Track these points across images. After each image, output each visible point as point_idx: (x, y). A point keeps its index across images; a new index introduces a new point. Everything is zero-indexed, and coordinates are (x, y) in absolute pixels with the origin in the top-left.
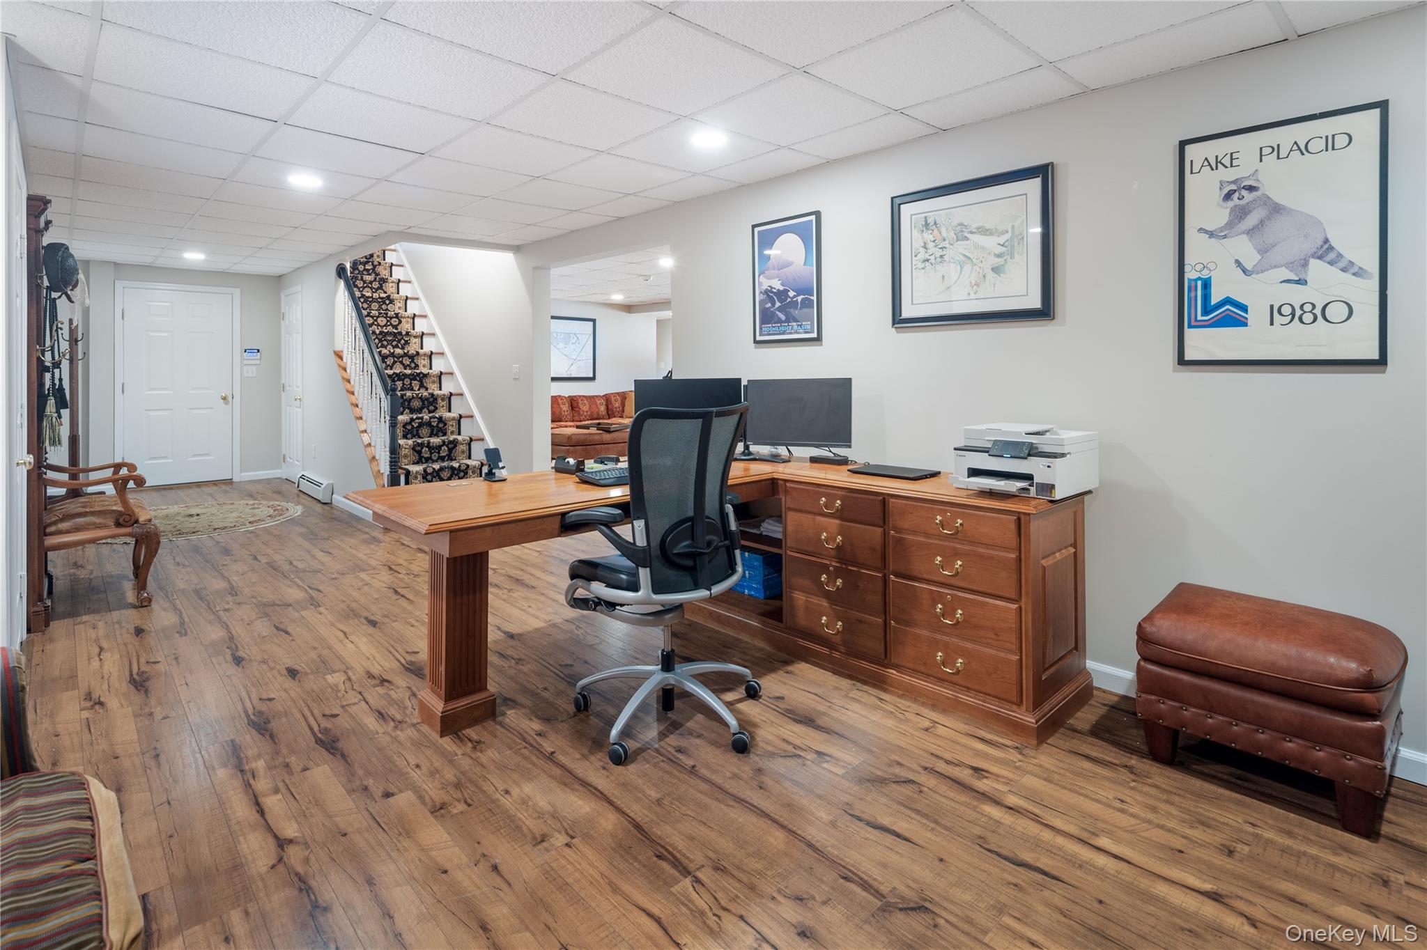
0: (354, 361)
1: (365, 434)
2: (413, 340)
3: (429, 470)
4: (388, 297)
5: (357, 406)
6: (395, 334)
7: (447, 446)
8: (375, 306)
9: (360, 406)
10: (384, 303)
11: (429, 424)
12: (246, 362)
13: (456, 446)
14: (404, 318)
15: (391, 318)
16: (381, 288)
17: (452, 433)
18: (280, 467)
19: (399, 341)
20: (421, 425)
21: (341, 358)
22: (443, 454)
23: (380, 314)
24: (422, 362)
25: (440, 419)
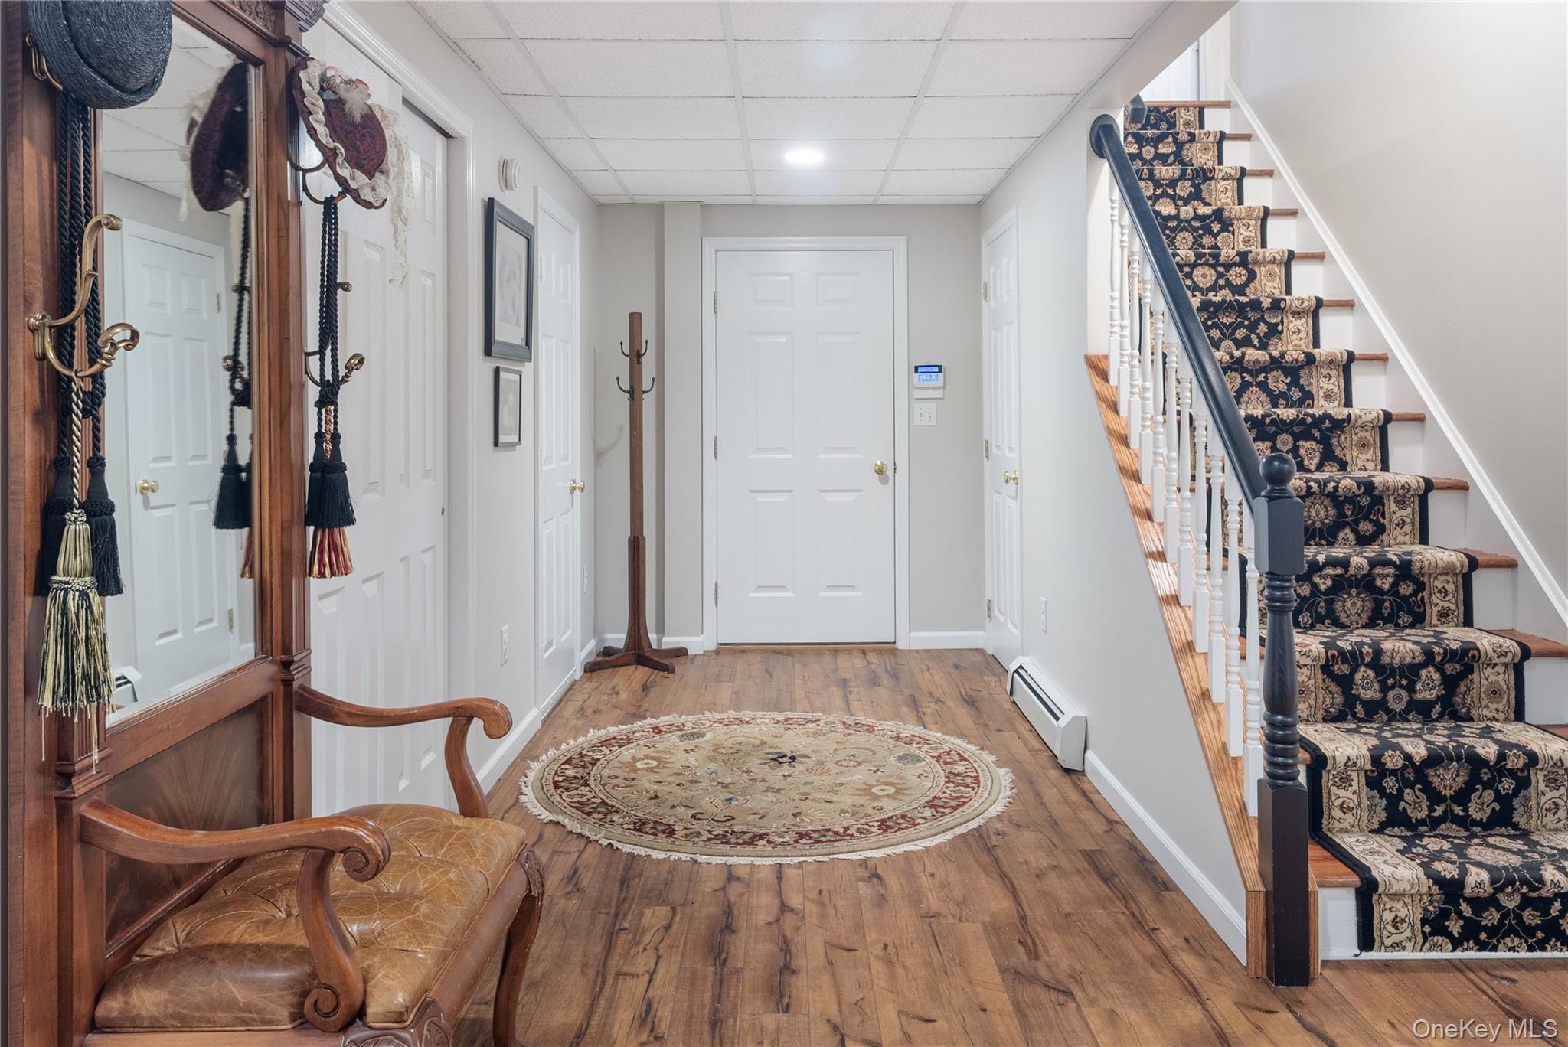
0: (1139, 382)
1: (1175, 609)
2: (1292, 323)
3: (1393, 760)
4: (1218, 214)
5: (1148, 516)
6: (1241, 309)
7: (1439, 668)
8: (1184, 239)
9: (1158, 516)
10: (1208, 230)
11: (1366, 583)
12: (918, 394)
13: (1468, 670)
14: (1263, 263)
15: (1228, 266)
16: (1196, 195)
17: (1444, 615)
18: (982, 628)
19: (1253, 327)
20: (1340, 585)
21: (1104, 375)
22: (1425, 694)
23: (1199, 256)
24: (1323, 383)
25: (1405, 569)
